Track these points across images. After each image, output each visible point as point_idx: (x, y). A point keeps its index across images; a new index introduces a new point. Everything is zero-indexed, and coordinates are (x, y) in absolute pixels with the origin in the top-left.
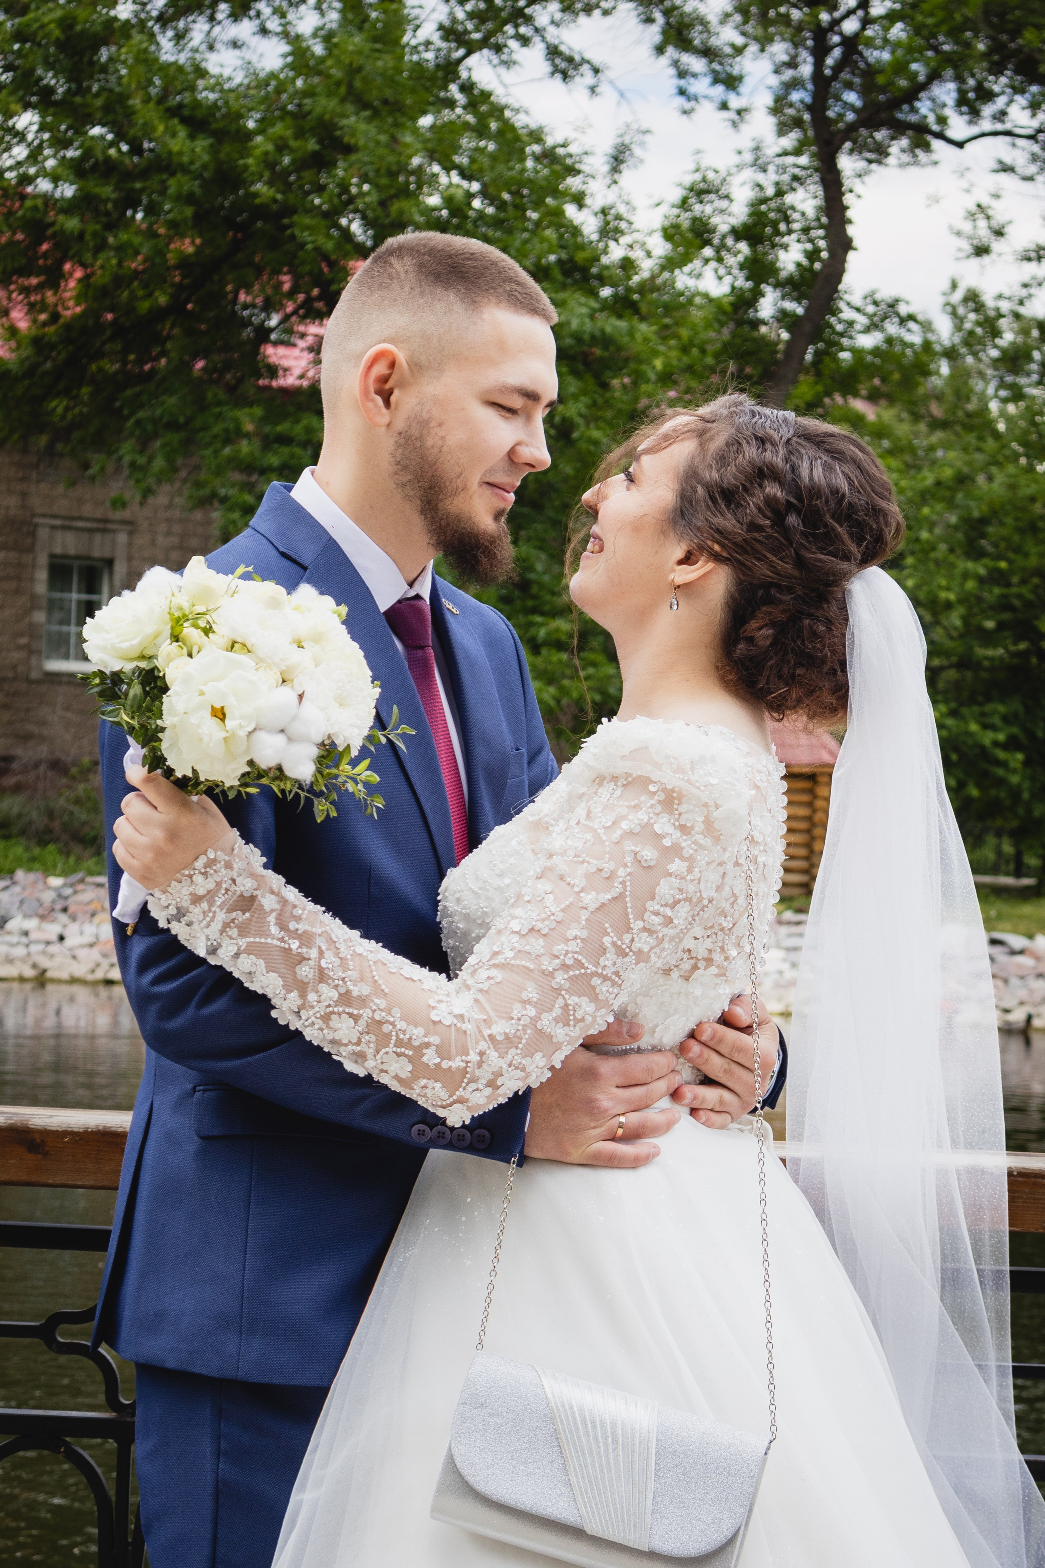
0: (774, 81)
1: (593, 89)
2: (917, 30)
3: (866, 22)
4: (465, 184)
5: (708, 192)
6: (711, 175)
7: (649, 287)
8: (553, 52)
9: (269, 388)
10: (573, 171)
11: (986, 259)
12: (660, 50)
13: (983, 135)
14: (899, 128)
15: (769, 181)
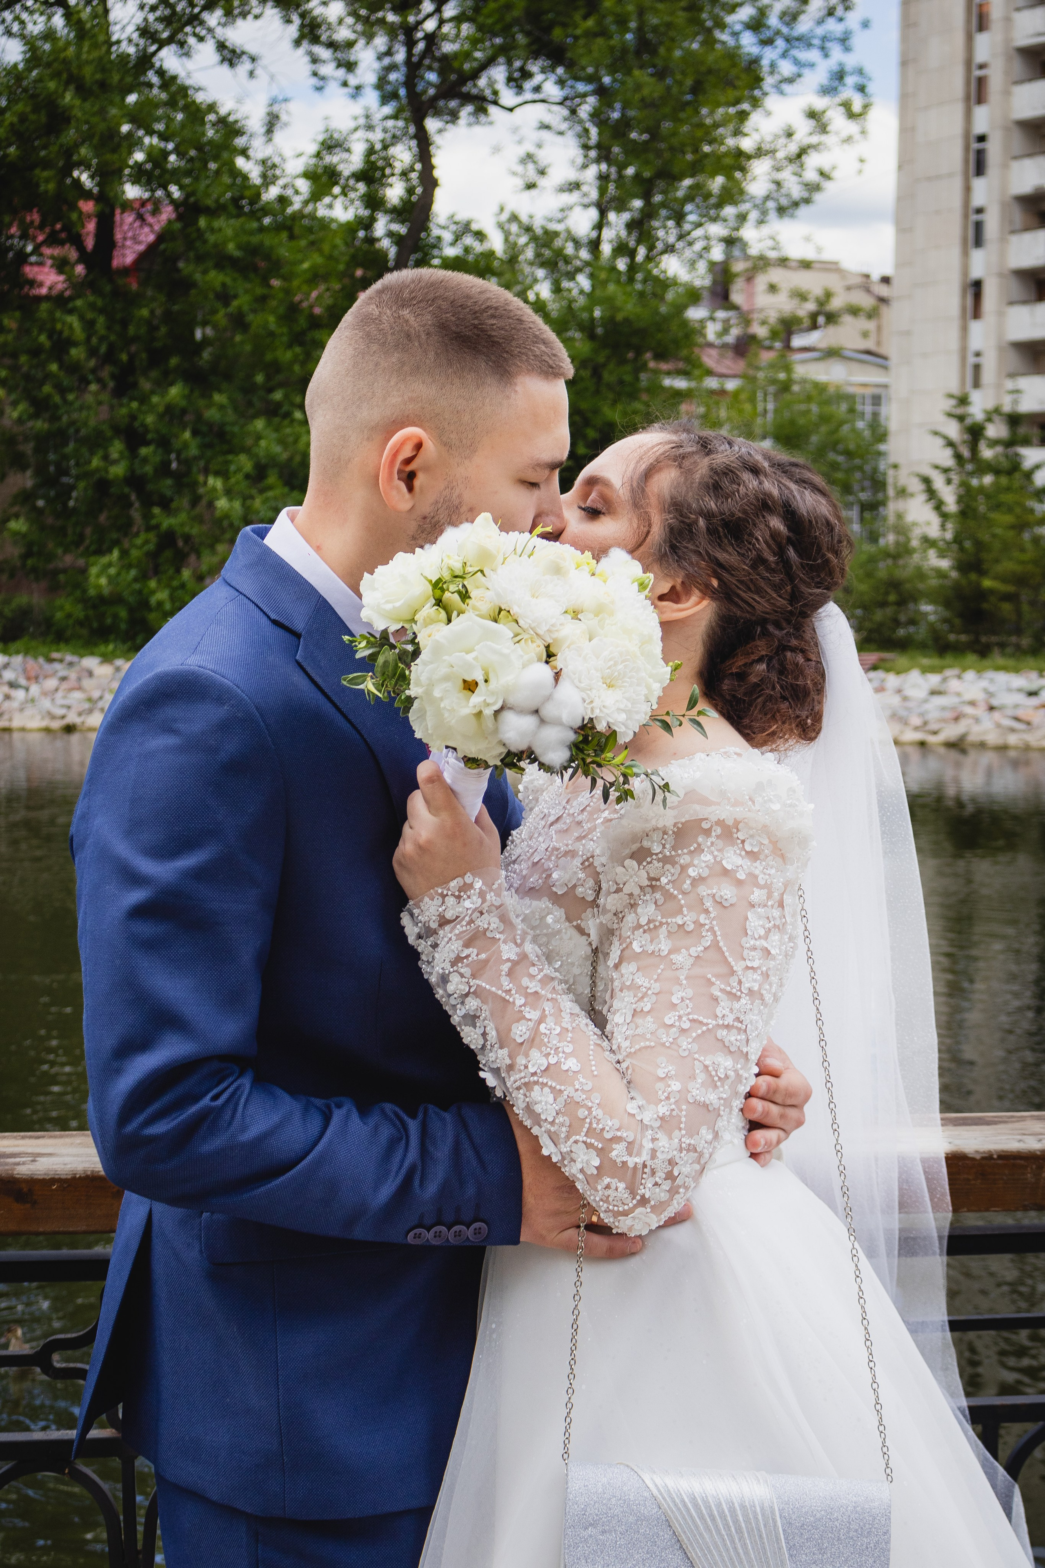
0: (377, 65)
1: (251, 74)
2: (480, 28)
3: (442, 22)
4: (162, 145)
5: (336, 146)
6: (336, 136)
7: (298, 216)
8: (221, 46)
9: (27, 295)
10: (239, 132)
11: (533, 192)
12: (298, 43)
13: (526, 103)
14: (467, 98)
15: (377, 136)
